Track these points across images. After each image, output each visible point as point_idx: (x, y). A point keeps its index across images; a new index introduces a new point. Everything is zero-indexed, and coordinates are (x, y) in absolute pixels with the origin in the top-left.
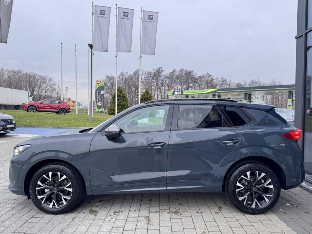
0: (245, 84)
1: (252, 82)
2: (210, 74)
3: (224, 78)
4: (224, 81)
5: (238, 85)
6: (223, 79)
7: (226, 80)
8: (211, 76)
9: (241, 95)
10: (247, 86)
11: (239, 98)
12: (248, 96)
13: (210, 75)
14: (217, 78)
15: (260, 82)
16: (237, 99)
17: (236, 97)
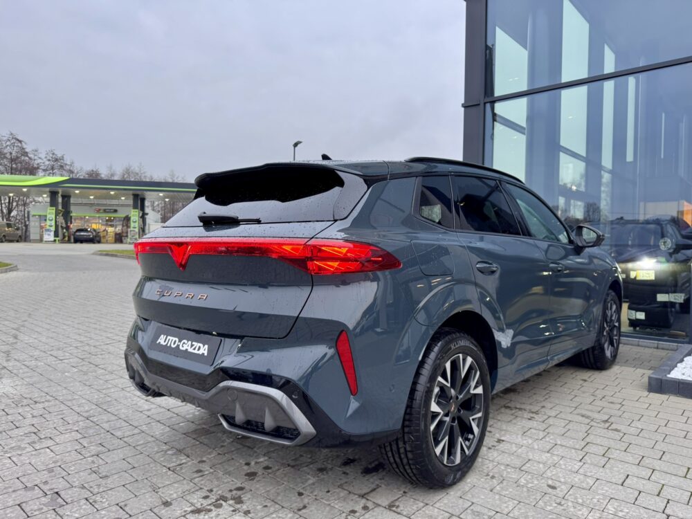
0: (112, 175)
1: (128, 171)
2: (20, 139)
3: (56, 152)
4: (56, 160)
5: (91, 174)
6: (53, 154)
8: (20, 142)
9: (119, 199)
10: (116, 178)
11: (110, 205)
12: (139, 202)
13: (18, 140)
14: (36, 151)
15: (144, 173)
16: (107, 208)
17: (104, 202)
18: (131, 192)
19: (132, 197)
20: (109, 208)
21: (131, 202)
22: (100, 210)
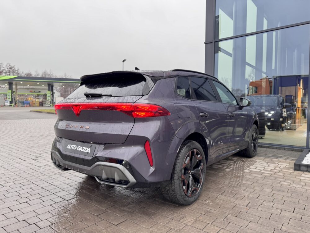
0: (37, 75)
1: (45, 73)
3: (11, 64)
4: (11, 68)
5: (27, 74)
7: (14, 67)
9: (41, 86)
10: (39, 76)
11: (37, 89)
12: (51, 87)
14: (1, 64)
15: (53, 74)
16: (35, 90)
17: (34, 87)
18: (47, 83)
19: (47, 85)
20: (36, 90)
21: (47, 87)
22: (32, 91)
